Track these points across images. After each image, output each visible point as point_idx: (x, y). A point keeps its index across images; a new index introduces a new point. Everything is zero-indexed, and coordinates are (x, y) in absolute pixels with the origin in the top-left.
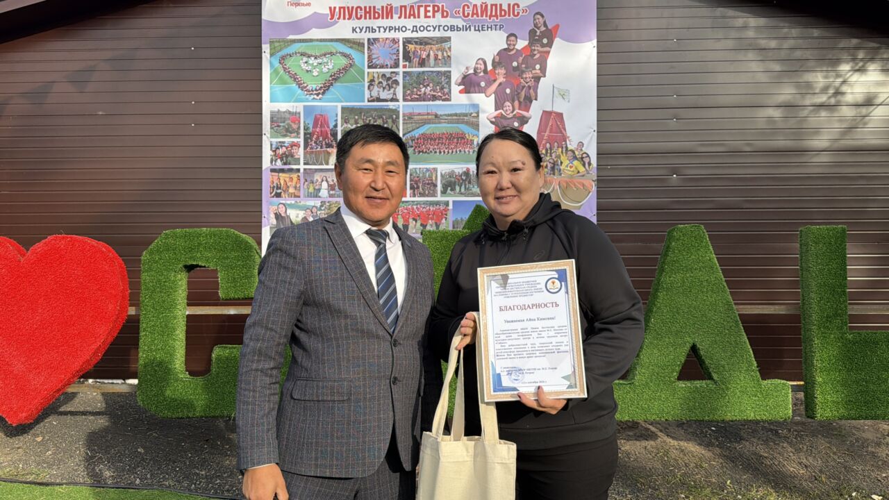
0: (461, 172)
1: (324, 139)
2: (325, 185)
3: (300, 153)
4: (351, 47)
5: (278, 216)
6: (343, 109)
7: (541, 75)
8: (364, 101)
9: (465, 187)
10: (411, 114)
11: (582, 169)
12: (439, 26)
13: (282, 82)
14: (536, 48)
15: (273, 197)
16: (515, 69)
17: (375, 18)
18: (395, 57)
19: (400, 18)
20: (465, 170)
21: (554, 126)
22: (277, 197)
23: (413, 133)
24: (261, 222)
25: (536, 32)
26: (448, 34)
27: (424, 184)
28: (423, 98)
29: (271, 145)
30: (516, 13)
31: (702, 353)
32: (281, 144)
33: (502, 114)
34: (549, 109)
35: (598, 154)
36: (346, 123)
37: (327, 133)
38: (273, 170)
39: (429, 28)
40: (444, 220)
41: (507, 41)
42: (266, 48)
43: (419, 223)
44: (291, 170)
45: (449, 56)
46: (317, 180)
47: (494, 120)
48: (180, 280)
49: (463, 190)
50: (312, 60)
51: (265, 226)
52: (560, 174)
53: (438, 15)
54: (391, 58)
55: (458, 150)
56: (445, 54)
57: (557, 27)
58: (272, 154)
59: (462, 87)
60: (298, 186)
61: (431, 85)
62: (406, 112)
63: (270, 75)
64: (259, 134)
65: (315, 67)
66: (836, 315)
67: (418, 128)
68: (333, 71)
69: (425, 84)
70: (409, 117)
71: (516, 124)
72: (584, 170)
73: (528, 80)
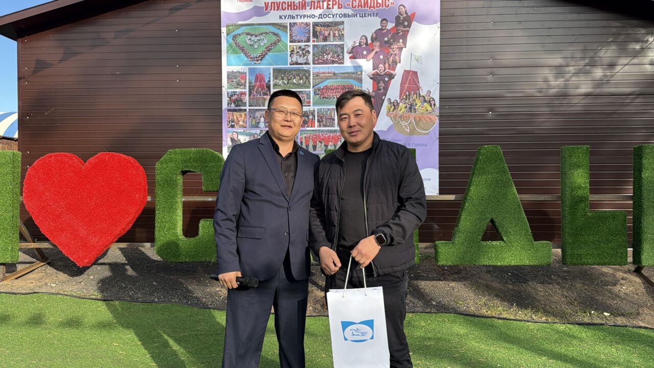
1: (262, 90)
2: (262, 119)
3: (246, 99)
4: (279, 29)
5: (232, 140)
6: (274, 70)
7: (403, 46)
8: (287, 65)
10: (318, 73)
11: (429, 108)
12: (336, 14)
13: (235, 52)
14: (400, 28)
15: (229, 127)
16: (386, 42)
17: (294, 9)
18: (307, 35)
19: (311, 9)
21: (412, 79)
22: (232, 127)
23: (319, 86)
24: (222, 144)
25: (400, 18)
26: (343, 19)
27: (326, 119)
28: (326, 62)
29: (228, 94)
30: (387, 5)
31: (497, 224)
32: (234, 93)
33: (377, 73)
34: (408, 69)
35: (440, 99)
36: (276, 79)
37: (264, 86)
38: (229, 110)
39: (330, 16)
41: (381, 23)
42: (224, 30)
43: (323, 144)
44: (241, 110)
45: (342, 34)
47: (372, 76)
48: (179, 180)
50: (253, 38)
52: (415, 112)
53: (335, 7)
54: (305, 36)
56: (340, 33)
57: (414, 14)
58: (229, 99)
59: (351, 55)
60: (245, 120)
61: (331, 53)
62: (315, 71)
63: (227, 47)
64: (220, 87)
65: (255, 42)
66: (582, 201)
67: (322, 82)
68: (267, 45)
69: (327, 53)
70: (317, 75)
71: (387, 79)
72: (431, 109)
73: (395, 49)
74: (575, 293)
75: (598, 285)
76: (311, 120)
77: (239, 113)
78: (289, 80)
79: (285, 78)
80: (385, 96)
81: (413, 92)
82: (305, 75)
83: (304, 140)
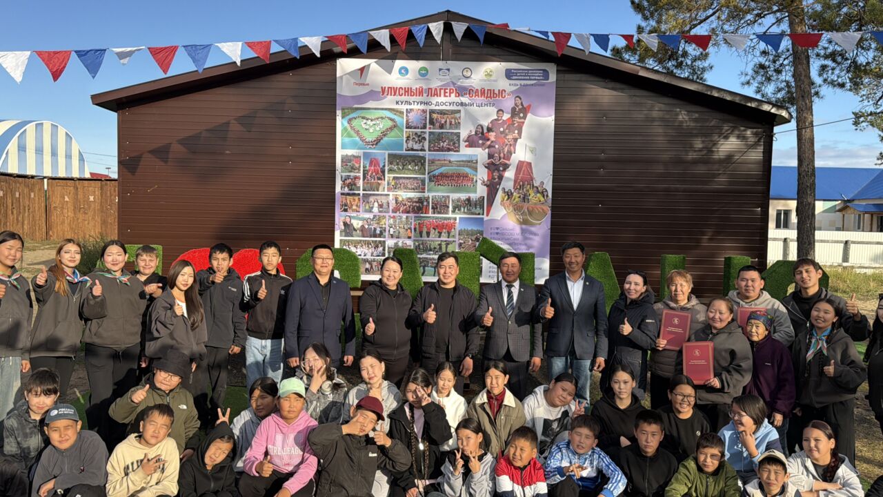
0: (465, 199)
1: (376, 174)
2: (376, 204)
3: (360, 183)
4: (395, 114)
5: (345, 224)
6: (389, 155)
7: (518, 137)
8: (403, 150)
9: (468, 209)
10: (433, 159)
11: (542, 199)
12: (453, 103)
13: (349, 135)
14: (516, 119)
15: (342, 211)
16: (502, 133)
17: (411, 95)
18: (424, 122)
19: (428, 96)
20: (467, 197)
21: (526, 170)
22: (345, 211)
23: (434, 173)
24: (334, 228)
25: (516, 109)
26: (459, 108)
27: (441, 206)
28: (442, 149)
29: (342, 177)
30: (503, 95)
32: (348, 177)
33: (492, 162)
34: (522, 159)
36: (391, 164)
37: (378, 171)
38: (342, 194)
39: (447, 104)
40: (453, 230)
41: (497, 114)
42: (339, 113)
43: (437, 231)
44: (354, 194)
45: (459, 123)
46: (371, 201)
47: (487, 165)
49: (466, 210)
50: (369, 122)
51: (337, 230)
52: (529, 202)
53: (453, 95)
54: (421, 123)
55: (463, 184)
56: (457, 121)
57: (529, 106)
58: (342, 183)
59: (467, 143)
60: (358, 205)
61: (447, 141)
62: (430, 158)
63: (342, 131)
64: (334, 171)
65: (371, 127)
67: (438, 169)
68: (383, 129)
69: (443, 140)
70: (432, 162)
71: (501, 169)
72: (544, 199)
73: (510, 140)
76: (425, 207)
77: (352, 198)
78: (404, 166)
79: (400, 163)
80: (500, 186)
81: (526, 183)
82: (420, 161)
83: (417, 226)
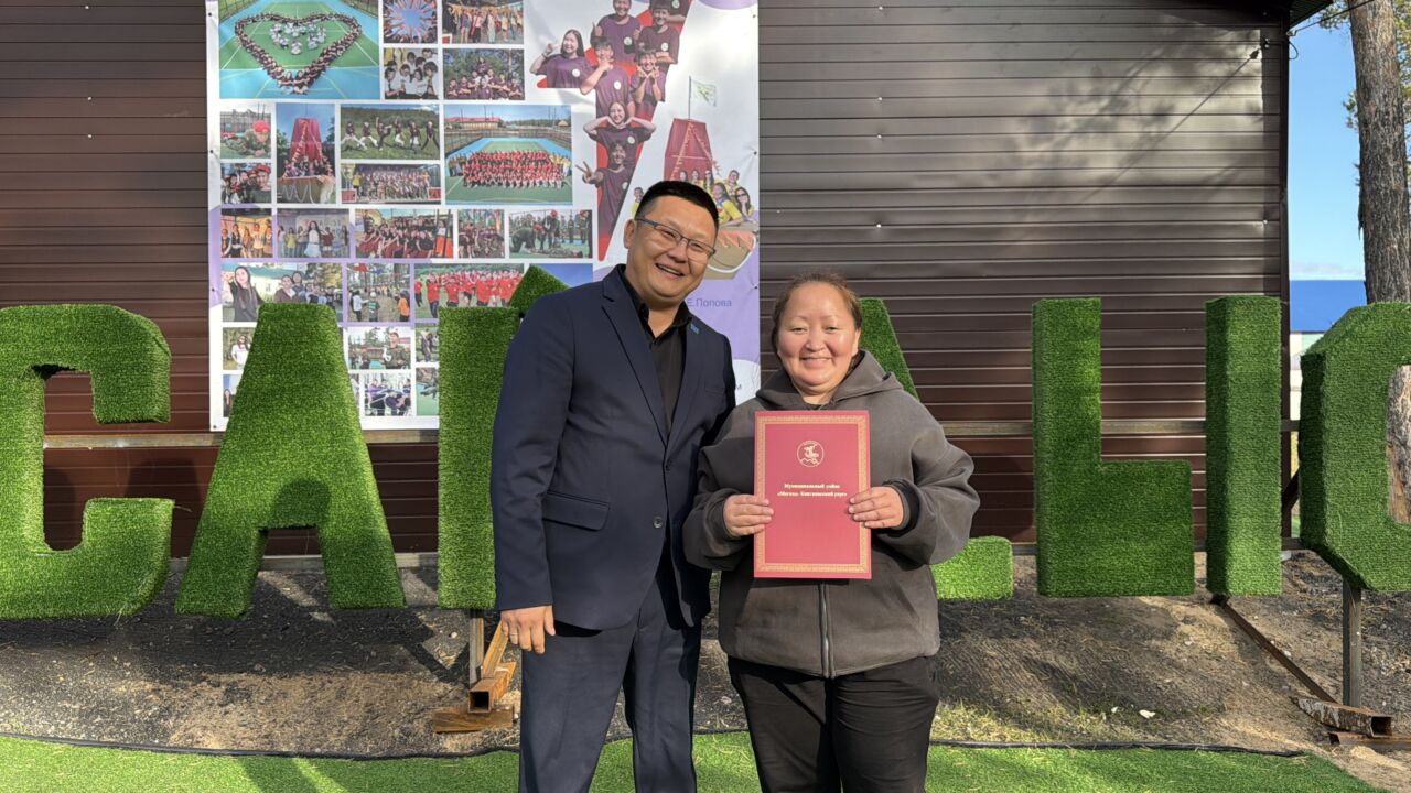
0: (542, 218)
1: (312, 160)
2: (314, 236)
3: (271, 184)
4: (356, 8)
5: (236, 288)
6: (345, 110)
7: (670, 59)
8: (379, 98)
9: (550, 242)
10: (457, 119)
11: (736, 214)
13: (240, 63)
14: (662, 15)
15: (227, 256)
16: (628, 49)
18: (429, 24)
20: (548, 213)
21: (693, 140)
22: (233, 256)
23: (462, 152)
24: (208, 299)
27: (482, 237)
28: (476, 94)
29: (223, 169)
32: (240, 168)
33: (608, 124)
34: (683, 116)
35: (761, 191)
36: (349, 133)
37: (317, 150)
38: (226, 212)
41: (614, 2)
42: (212, 7)
43: (473, 299)
44: (256, 212)
45: (519, 25)
46: (301, 229)
47: (595, 132)
48: (27, 392)
49: (546, 246)
50: (289, 28)
51: (215, 305)
54: (422, 26)
55: (537, 181)
56: (513, 22)
58: (225, 184)
59: (543, 77)
60: (268, 238)
61: (491, 72)
62: (450, 116)
63: (220, 52)
64: (203, 152)
65: (295, 40)
66: (1082, 436)
67: (470, 144)
68: (325, 46)
69: (481, 71)
70: (455, 126)
71: (631, 140)
72: (740, 215)
73: (650, 68)
74: (1075, 659)
75: (1128, 637)
76: (442, 239)
77: (251, 220)
78: (383, 136)
79: (374, 131)
80: (629, 182)
83: (424, 290)
